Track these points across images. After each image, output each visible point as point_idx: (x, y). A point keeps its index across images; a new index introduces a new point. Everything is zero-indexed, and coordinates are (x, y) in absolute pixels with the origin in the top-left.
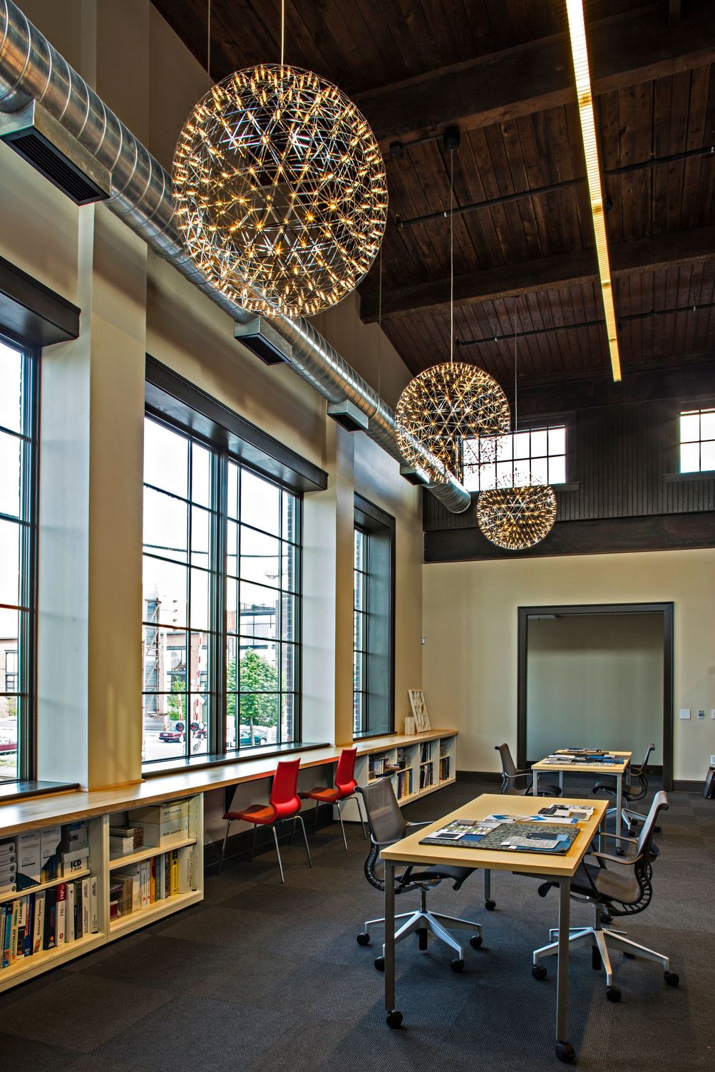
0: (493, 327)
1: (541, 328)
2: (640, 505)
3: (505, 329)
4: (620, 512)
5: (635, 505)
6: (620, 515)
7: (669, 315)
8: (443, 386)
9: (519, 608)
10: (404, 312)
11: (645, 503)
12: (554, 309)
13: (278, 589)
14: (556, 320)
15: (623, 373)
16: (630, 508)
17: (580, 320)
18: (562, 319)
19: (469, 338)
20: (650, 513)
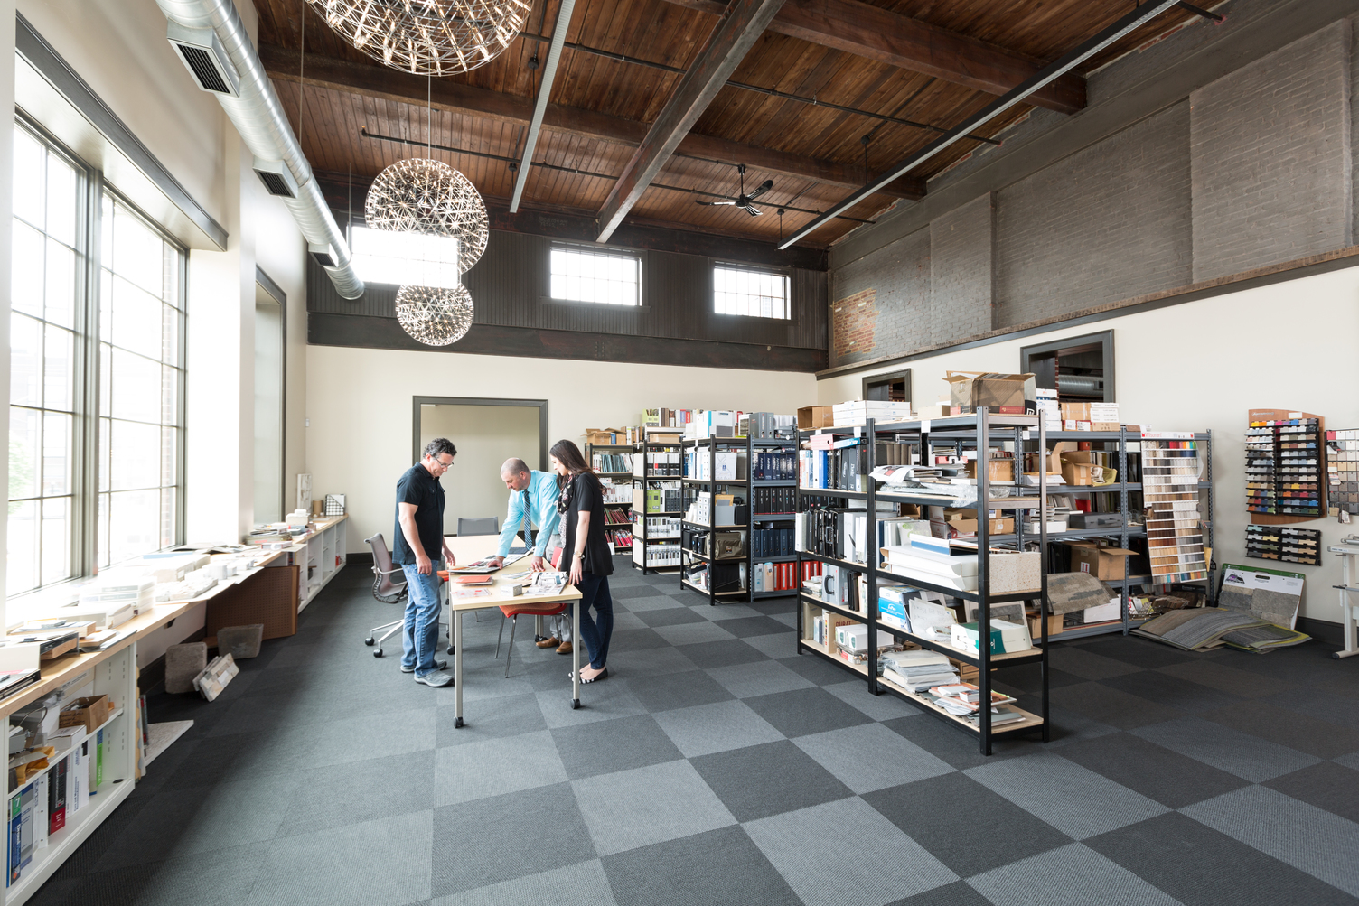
0: (403, 130)
1: (448, 146)
2: (522, 319)
3: (413, 135)
4: (506, 322)
5: (518, 318)
6: (505, 325)
7: (554, 170)
8: (437, 184)
9: (414, 397)
10: (315, 81)
11: (526, 318)
12: (464, 135)
13: (158, 362)
14: (463, 144)
15: (520, 206)
16: (514, 320)
17: (483, 151)
18: (468, 144)
19: (375, 132)
20: (530, 326)
